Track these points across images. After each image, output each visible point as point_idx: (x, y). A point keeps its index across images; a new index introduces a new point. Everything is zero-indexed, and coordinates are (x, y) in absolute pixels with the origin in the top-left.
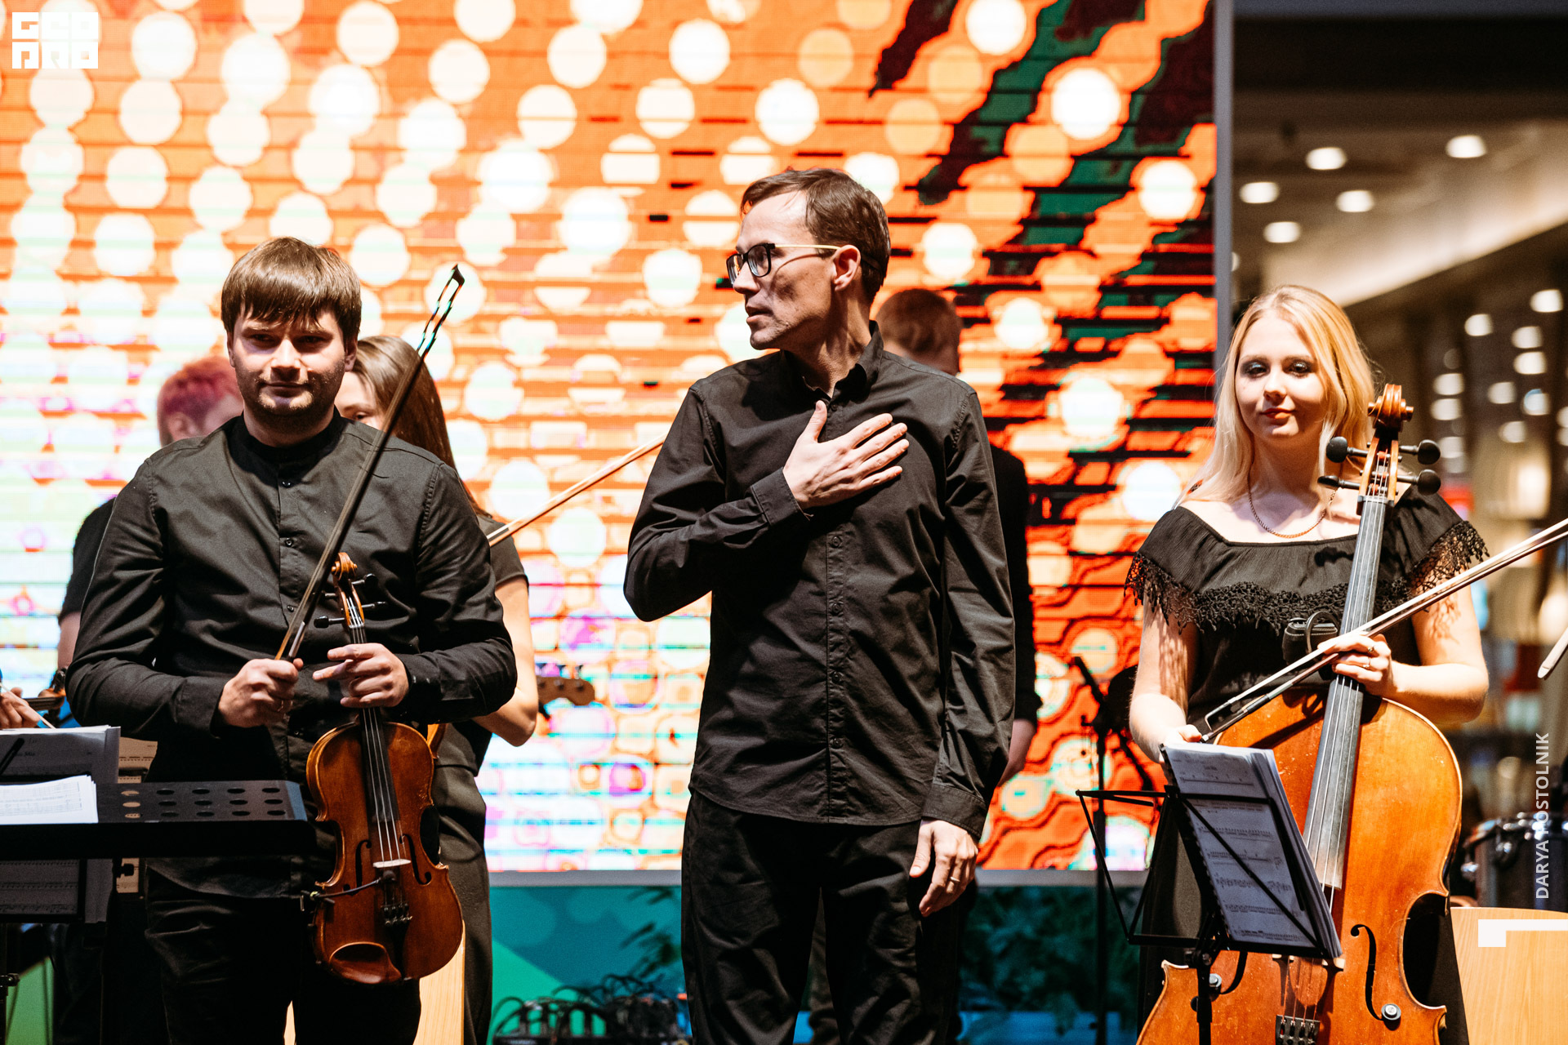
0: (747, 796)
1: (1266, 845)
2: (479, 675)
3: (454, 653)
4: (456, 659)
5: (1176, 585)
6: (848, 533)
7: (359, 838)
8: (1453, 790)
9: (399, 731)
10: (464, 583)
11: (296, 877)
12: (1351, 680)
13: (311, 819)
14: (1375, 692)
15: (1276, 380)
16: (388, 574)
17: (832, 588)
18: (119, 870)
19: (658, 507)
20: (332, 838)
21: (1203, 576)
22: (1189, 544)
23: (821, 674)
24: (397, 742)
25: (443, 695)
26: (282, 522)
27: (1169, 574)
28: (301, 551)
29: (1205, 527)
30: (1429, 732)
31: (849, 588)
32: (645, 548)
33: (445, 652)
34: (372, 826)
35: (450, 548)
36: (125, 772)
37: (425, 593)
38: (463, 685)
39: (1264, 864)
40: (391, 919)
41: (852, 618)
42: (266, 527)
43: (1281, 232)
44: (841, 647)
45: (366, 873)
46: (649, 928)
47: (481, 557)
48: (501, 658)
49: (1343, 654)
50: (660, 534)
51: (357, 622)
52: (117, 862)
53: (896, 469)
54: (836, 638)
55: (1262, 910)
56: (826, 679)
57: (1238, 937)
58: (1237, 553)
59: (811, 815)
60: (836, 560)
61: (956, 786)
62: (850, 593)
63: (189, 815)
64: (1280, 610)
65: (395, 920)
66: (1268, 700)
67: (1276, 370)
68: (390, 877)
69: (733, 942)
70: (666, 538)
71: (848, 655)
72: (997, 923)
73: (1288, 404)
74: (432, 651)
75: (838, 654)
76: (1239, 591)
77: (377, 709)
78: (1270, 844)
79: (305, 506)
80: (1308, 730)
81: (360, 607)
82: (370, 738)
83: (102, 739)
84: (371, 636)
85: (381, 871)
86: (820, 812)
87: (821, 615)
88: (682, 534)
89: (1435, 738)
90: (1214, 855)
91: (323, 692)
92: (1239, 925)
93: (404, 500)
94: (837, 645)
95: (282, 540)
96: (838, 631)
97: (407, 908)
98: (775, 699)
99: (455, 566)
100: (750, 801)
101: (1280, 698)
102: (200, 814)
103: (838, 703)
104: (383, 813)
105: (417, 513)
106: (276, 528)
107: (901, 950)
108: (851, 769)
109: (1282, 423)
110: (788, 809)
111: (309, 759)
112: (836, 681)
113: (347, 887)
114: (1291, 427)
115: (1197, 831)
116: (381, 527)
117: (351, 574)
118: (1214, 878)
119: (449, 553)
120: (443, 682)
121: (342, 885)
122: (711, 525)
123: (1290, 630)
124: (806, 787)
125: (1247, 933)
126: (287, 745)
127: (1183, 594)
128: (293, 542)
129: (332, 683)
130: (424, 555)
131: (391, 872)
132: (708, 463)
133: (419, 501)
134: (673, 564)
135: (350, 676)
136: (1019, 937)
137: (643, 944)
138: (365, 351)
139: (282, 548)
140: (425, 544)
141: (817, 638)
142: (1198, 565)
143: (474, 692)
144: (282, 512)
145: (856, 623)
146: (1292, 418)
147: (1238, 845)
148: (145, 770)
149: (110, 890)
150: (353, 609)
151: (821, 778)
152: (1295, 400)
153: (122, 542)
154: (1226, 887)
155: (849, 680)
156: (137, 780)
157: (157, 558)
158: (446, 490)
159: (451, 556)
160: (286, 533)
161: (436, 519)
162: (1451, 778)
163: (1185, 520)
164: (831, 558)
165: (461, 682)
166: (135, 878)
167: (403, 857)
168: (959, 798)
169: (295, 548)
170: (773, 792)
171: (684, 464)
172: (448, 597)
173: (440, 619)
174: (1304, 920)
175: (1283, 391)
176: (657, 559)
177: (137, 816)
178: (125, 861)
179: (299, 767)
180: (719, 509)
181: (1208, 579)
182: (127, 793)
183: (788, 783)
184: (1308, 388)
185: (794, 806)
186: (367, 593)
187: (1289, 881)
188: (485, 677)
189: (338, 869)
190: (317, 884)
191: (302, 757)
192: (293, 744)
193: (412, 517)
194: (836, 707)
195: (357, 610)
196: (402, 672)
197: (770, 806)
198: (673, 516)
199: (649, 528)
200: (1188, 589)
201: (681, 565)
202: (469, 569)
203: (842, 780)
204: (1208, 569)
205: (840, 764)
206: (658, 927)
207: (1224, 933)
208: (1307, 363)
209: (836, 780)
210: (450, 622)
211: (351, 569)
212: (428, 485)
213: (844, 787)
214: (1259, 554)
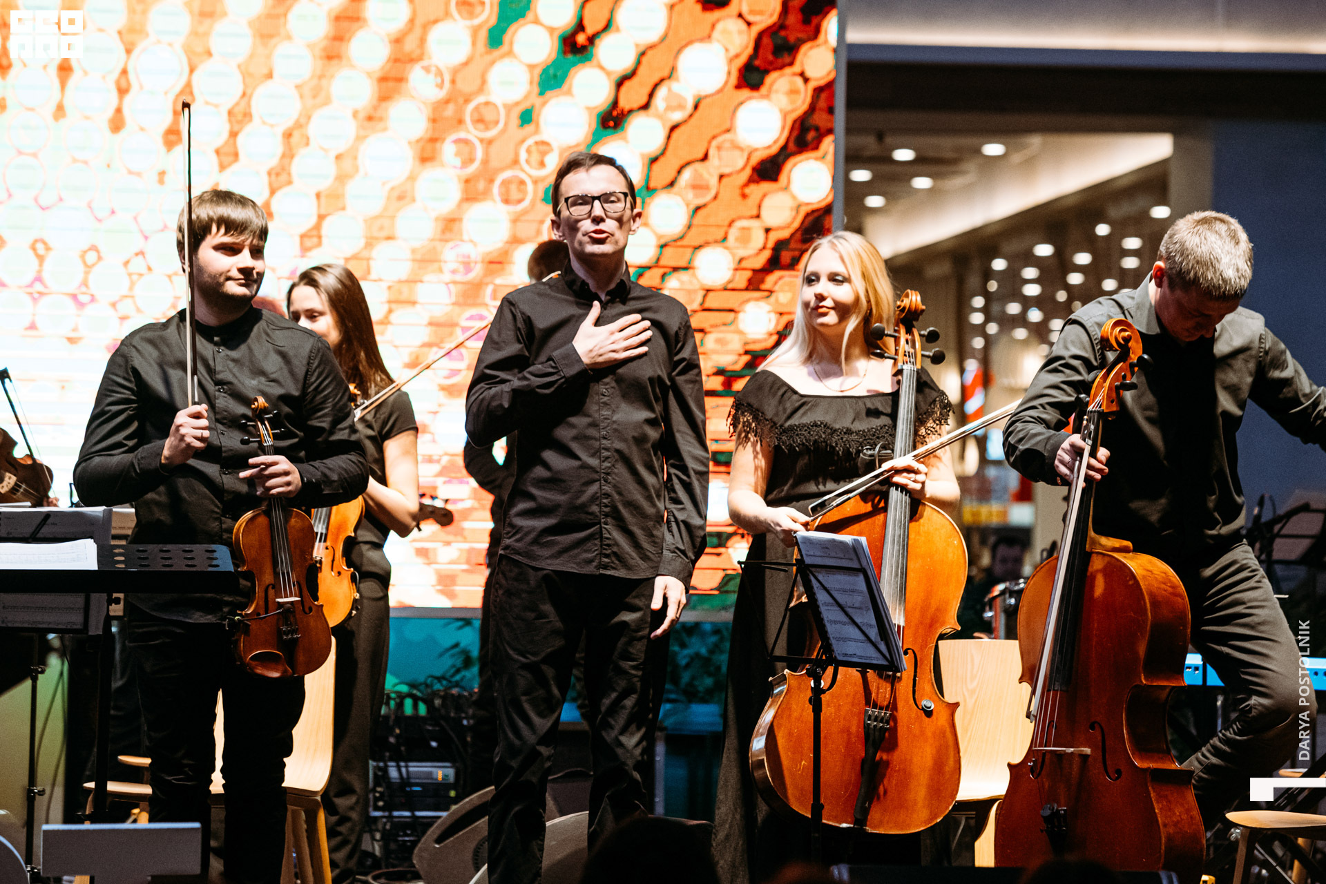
0: (547, 558)
1: (860, 598)
2: (346, 476)
3: (330, 462)
4: (331, 466)
5: (767, 420)
6: (612, 387)
7: (267, 582)
8: (962, 561)
9: (294, 514)
10: (335, 415)
11: (226, 610)
12: (903, 488)
13: (236, 571)
14: (916, 496)
15: (824, 287)
16: (286, 409)
17: (603, 422)
18: (112, 601)
19: (488, 371)
20: (249, 584)
21: (785, 415)
22: (774, 395)
23: (596, 476)
24: (293, 521)
25: (323, 490)
26: (217, 376)
27: (763, 413)
28: (229, 395)
29: (785, 384)
30: (948, 523)
31: (614, 422)
32: (481, 397)
33: (324, 461)
34: (276, 574)
35: (326, 392)
36: (115, 537)
37: (310, 423)
38: (336, 484)
39: (857, 610)
40: (287, 636)
41: (616, 442)
42: (206, 379)
43: (874, 201)
44: (609, 460)
45: (271, 606)
46: (456, 645)
47: (346, 398)
48: (359, 465)
49: (898, 471)
50: (490, 388)
51: (269, 442)
52: (110, 596)
53: (644, 349)
54: (606, 454)
55: (856, 640)
56: (600, 480)
57: (840, 658)
58: (807, 402)
59: (590, 569)
60: (605, 404)
61: (679, 556)
62: (615, 426)
63: (158, 566)
64: (842, 439)
65: (290, 636)
66: (849, 498)
67: (824, 280)
68: (289, 609)
69: (527, 658)
70: (493, 391)
71: (613, 465)
72: (683, 645)
73: (828, 303)
74: (315, 461)
75: (606, 464)
76: (816, 426)
77: (280, 498)
78: (862, 598)
79: (231, 364)
80: (873, 519)
81: (270, 432)
82: (276, 517)
83: (101, 515)
84: (277, 451)
85: (280, 605)
86: (596, 567)
87: (596, 439)
88: (506, 387)
89: (951, 527)
90: (826, 604)
91: (244, 488)
92: (839, 650)
93: (296, 362)
94: (607, 458)
95: (217, 388)
96: (607, 449)
97: (297, 629)
98: (564, 493)
99: (329, 405)
100: (549, 561)
101: (858, 497)
102: (165, 566)
103: (607, 495)
104: (284, 566)
105: (304, 370)
106: (212, 380)
107: (635, 663)
108: (614, 539)
109: (825, 314)
110: (574, 566)
111: (235, 530)
112: (606, 481)
113: (259, 614)
114: (832, 318)
115: (815, 588)
116: (281, 380)
117: (265, 411)
118: (826, 619)
119: (325, 396)
120: (324, 482)
121: (256, 612)
122: (525, 378)
123: (865, 454)
124: (586, 551)
125: (846, 655)
126: (221, 523)
127: (772, 427)
128: (224, 389)
129: (250, 481)
130: (309, 397)
131: (289, 605)
132: (519, 342)
133: (305, 362)
134: (501, 406)
135: (262, 477)
136: (697, 655)
137: (453, 656)
138: (320, 273)
139: (217, 393)
140: (310, 390)
141: (595, 453)
142: (781, 408)
143: (343, 488)
144: (217, 369)
145: (619, 445)
146: (832, 313)
147: (842, 598)
148: (128, 536)
149: (105, 613)
150: (266, 433)
151: (596, 545)
152: (835, 301)
153: (110, 388)
154: (833, 625)
155: (613, 481)
156: (123, 543)
157: (133, 397)
158: (322, 356)
159: (326, 398)
160: (218, 383)
161: (316, 374)
162: (960, 552)
163: (770, 379)
164: (602, 403)
165: (334, 481)
166: (121, 606)
167: (296, 596)
168: (679, 562)
169: (225, 393)
170: (566, 555)
171: (503, 345)
172: (325, 425)
173: (319, 439)
174: (883, 647)
175: (825, 294)
176: (489, 404)
177: (123, 566)
178: (115, 595)
179: (228, 537)
180: (531, 369)
181: (789, 417)
182: (117, 551)
183: (574, 549)
184: (844, 293)
185: (578, 564)
186: (274, 423)
187: (874, 622)
188: (350, 477)
189: (252, 603)
190: (238, 612)
191: (230, 531)
192: (224, 523)
193: (301, 371)
194: (606, 498)
195: (269, 434)
196: (297, 475)
197: (563, 564)
198: (497, 377)
199: (482, 385)
200: (775, 424)
201: (506, 406)
202: (338, 406)
203: (608, 545)
204: (789, 411)
205: (608, 536)
206: (462, 645)
207: (831, 655)
208: (844, 277)
209: (606, 545)
210: (327, 441)
211: (265, 407)
212: (311, 352)
213: (610, 551)
214: (824, 404)
